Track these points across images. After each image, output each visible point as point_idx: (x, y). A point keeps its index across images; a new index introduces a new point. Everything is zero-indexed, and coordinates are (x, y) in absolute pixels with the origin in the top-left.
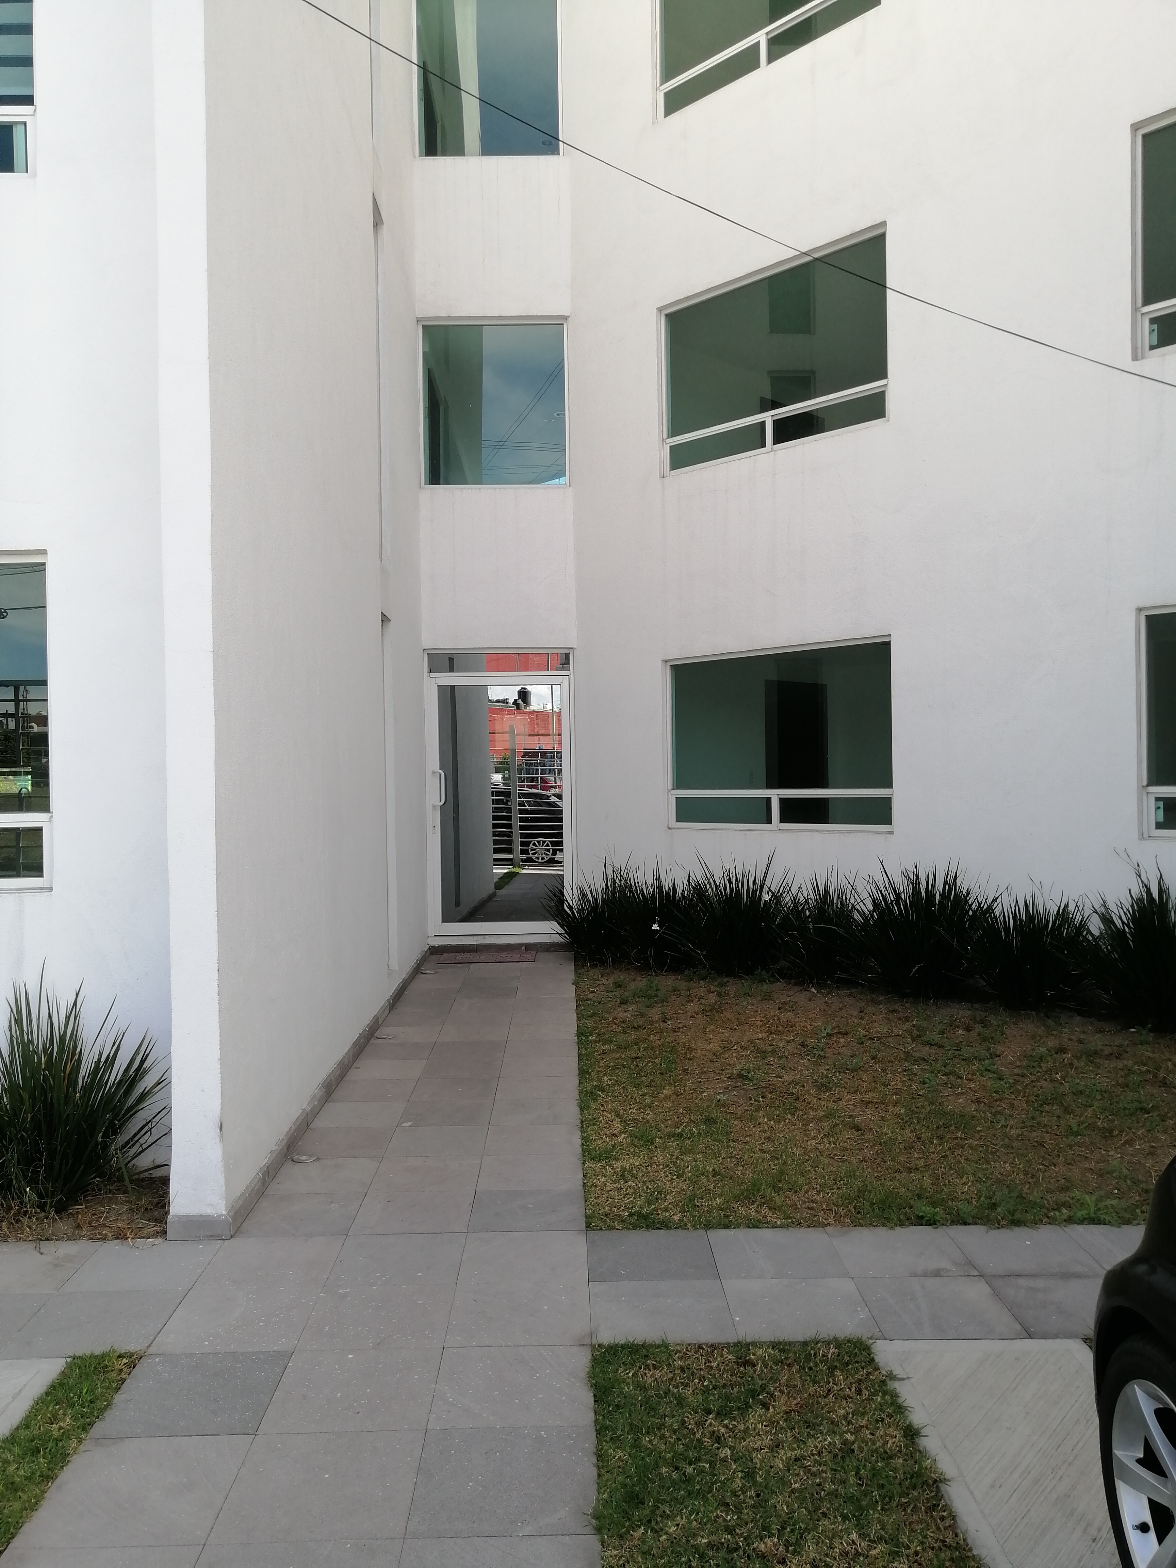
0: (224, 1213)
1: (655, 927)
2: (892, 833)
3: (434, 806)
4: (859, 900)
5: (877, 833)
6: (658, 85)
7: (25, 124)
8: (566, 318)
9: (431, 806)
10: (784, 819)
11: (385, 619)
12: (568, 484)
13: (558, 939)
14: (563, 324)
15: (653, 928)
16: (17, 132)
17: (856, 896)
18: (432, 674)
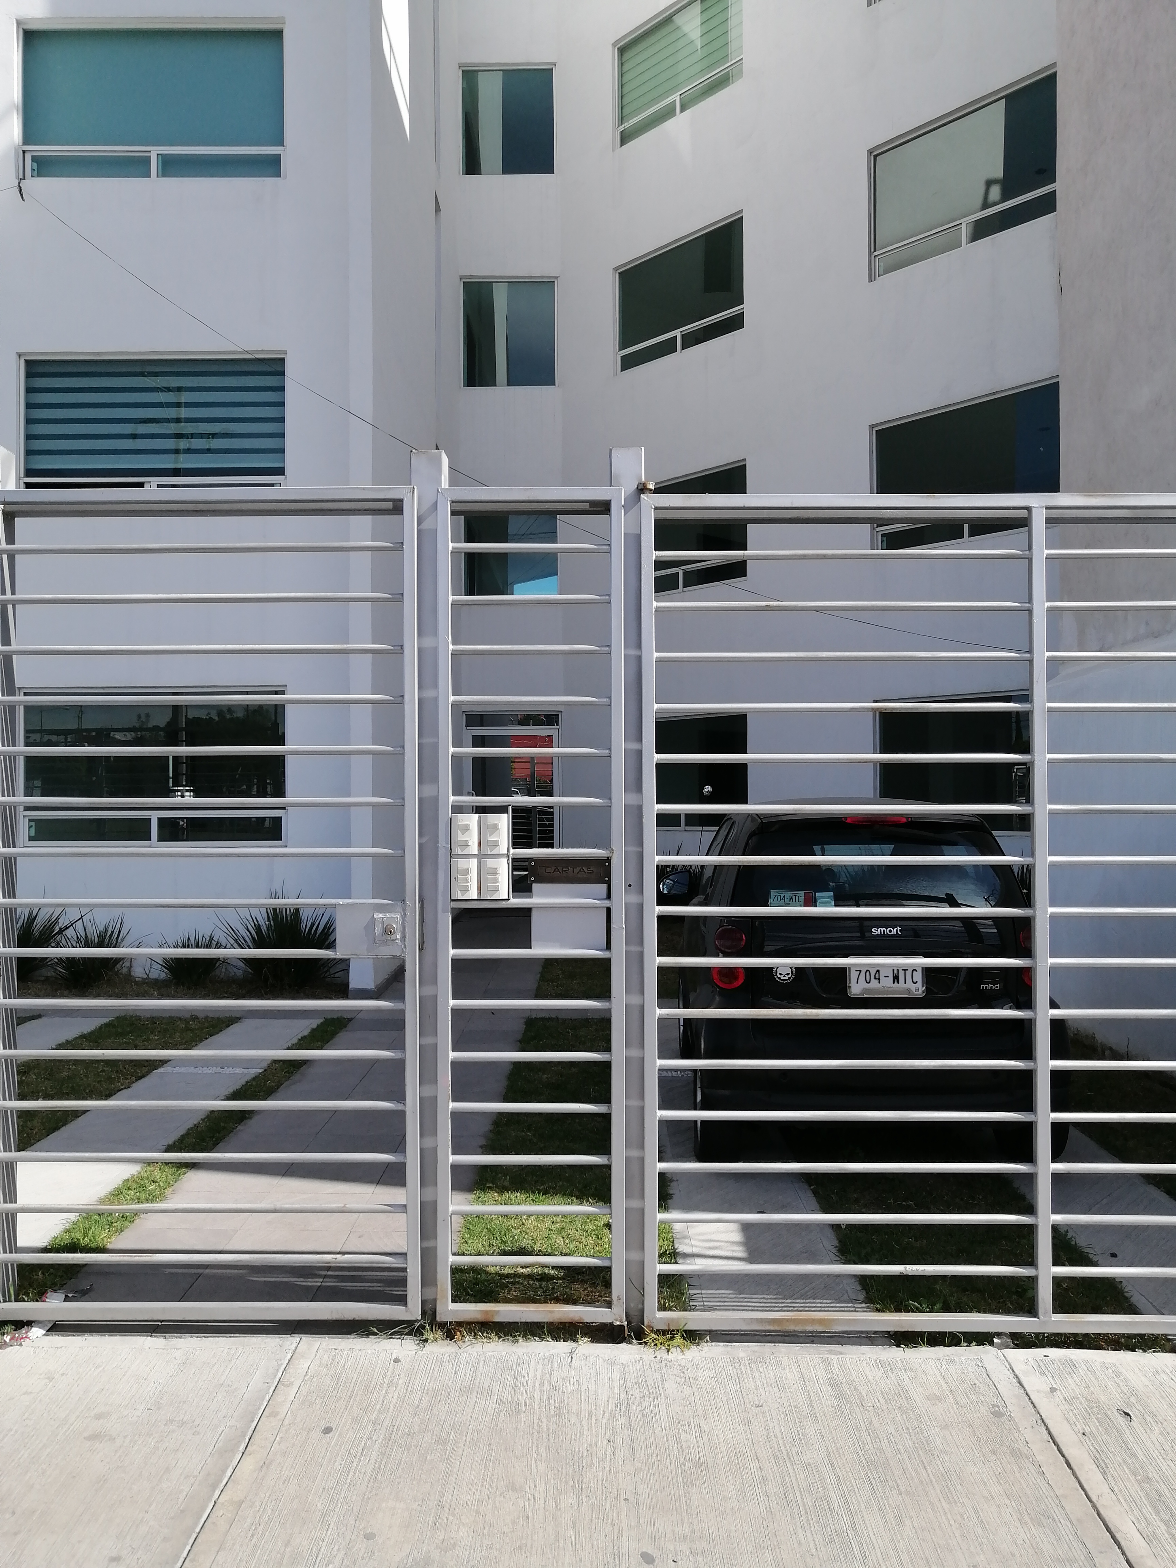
0: (373, 988)
10: (687, 824)
18: (468, 728)
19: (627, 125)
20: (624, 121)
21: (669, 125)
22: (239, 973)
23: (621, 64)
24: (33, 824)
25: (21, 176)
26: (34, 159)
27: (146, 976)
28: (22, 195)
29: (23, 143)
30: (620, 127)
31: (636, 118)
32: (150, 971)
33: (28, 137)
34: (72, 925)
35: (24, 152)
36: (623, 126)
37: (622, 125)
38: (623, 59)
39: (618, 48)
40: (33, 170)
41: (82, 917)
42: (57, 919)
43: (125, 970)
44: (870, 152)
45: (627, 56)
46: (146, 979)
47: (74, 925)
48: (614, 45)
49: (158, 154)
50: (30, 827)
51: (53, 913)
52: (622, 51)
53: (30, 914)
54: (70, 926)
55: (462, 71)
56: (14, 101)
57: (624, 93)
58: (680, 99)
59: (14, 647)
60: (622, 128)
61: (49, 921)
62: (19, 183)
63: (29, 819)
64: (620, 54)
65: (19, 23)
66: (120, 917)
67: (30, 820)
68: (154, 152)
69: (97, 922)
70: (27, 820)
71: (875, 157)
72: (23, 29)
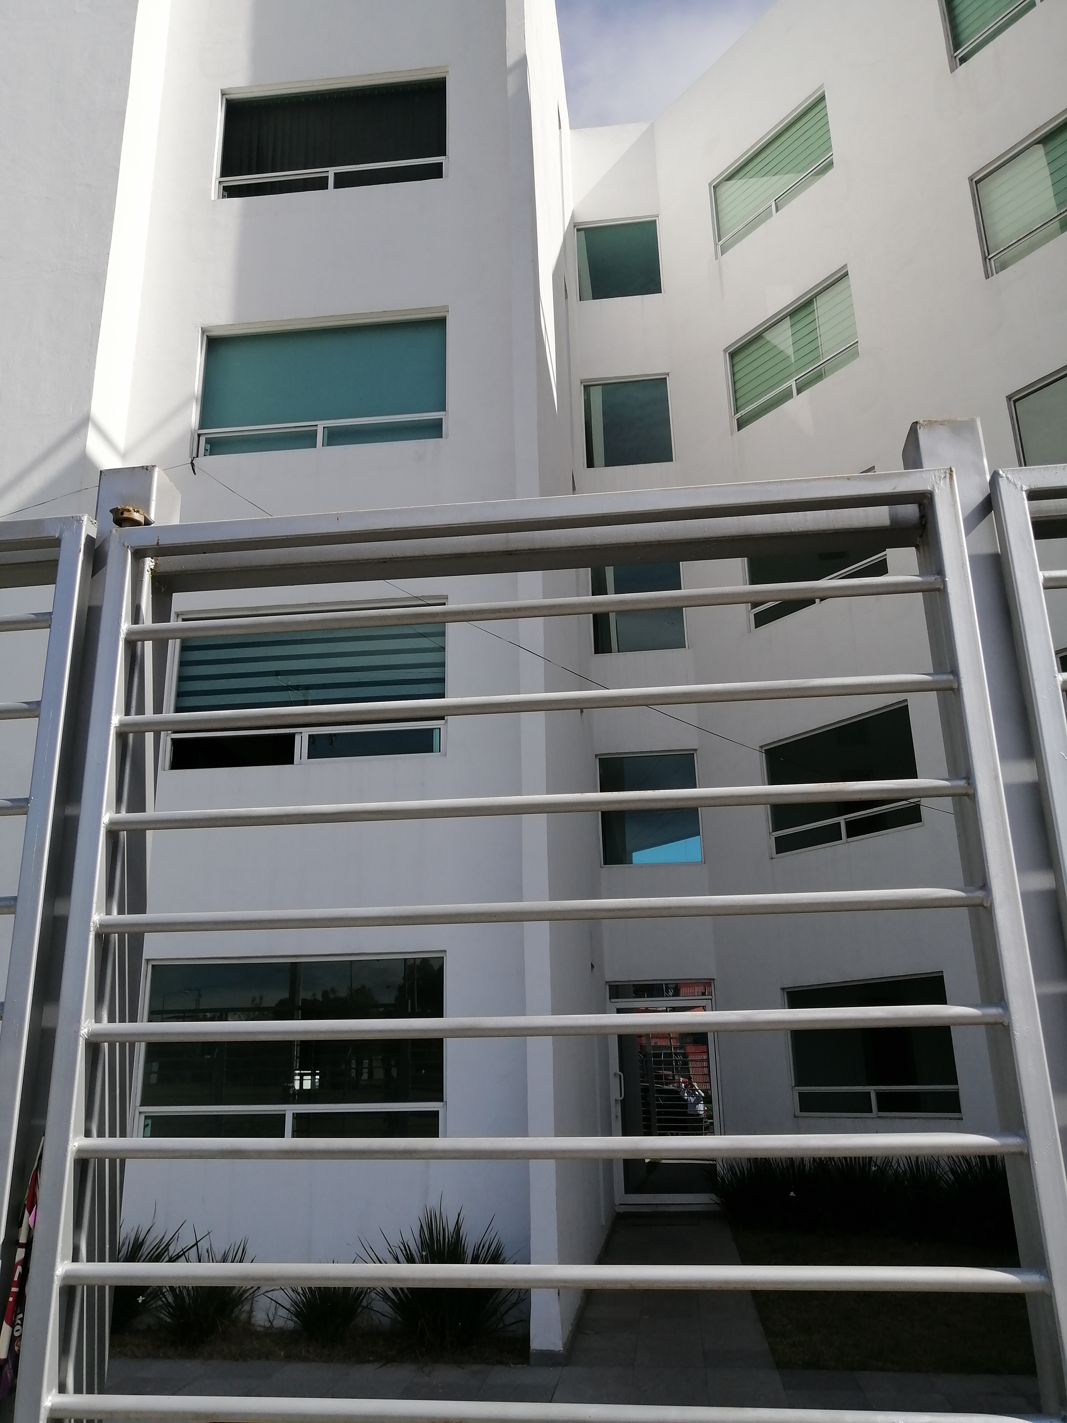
0: (562, 1349)
1: (792, 1194)
2: (961, 1119)
3: (616, 1100)
4: (943, 1173)
5: (951, 1119)
6: (750, 609)
7: (440, 729)
8: (696, 750)
9: (614, 1101)
10: (881, 1109)
11: (592, 966)
12: (703, 861)
13: (717, 1208)
14: (694, 754)
15: (790, 1195)
16: (436, 733)
17: (941, 1170)
18: (612, 1000)
19: (743, 412)
20: (739, 411)
21: (788, 406)
22: (386, 1322)
23: (733, 366)
24: (149, 1122)
25: (194, 455)
26: (208, 441)
27: (268, 1324)
28: (194, 470)
29: (199, 428)
30: (737, 415)
31: (753, 405)
32: (274, 1317)
33: (204, 423)
34: (184, 1253)
35: (199, 435)
36: (739, 414)
37: (737, 413)
38: (733, 361)
39: (729, 353)
40: (206, 450)
41: (197, 1242)
42: (168, 1245)
43: (244, 1317)
44: (1009, 398)
45: (737, 359)
46: (268, 1328)
47: (186, 1254)
48: (725, 351)
49: (324, 427)
50: (146, 1126)
51: (164, 1237)
52: (733, 355)
53: (136, 1239)
54: (181, 1255)
55: (584, 386)
56: (194, 393)
57: (736, 389)
58: (796, 384)
59: (151, 813)
60: (738, 415)
61: (158, 1249)
62: (192, 461)
63: (145, 1116)
64: (731, 359)
65: (203, 331)
66: (243, 1242)
67: (146, 1118)
68: (321, 426)
69: (215, 1249)
70: (143, 1117)
71: (1015, 401)
72: (207, 336)
